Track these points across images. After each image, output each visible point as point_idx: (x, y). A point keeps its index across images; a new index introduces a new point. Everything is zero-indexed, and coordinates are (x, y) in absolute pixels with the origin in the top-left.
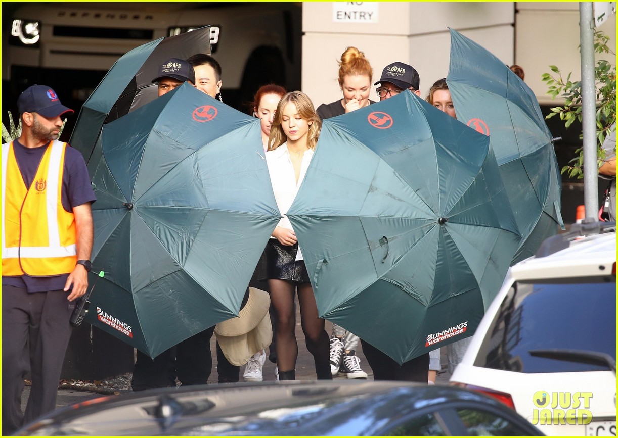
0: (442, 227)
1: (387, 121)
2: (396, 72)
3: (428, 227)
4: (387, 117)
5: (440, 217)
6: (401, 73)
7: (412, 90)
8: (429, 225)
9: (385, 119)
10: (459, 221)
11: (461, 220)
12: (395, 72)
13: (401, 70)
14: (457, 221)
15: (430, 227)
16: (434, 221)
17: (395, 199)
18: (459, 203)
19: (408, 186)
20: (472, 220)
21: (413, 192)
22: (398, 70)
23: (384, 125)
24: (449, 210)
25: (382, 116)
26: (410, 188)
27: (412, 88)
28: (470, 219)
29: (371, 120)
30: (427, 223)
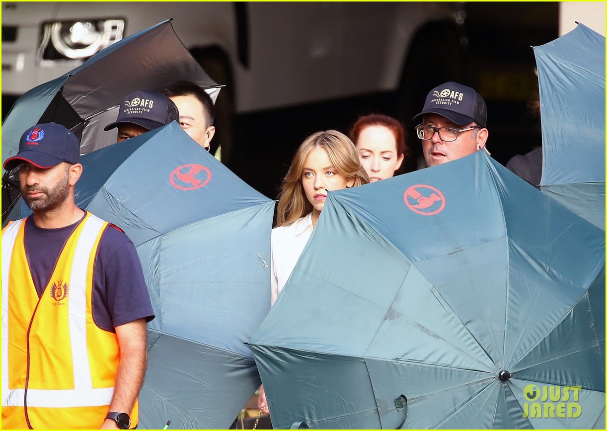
0: (503, 385)
1: (436, 203)
2: (448, 98)
3: (480, 384)
4: (438, 195)
5: (501, 370)
6: (457, 99)
7: (475, 127)
8: (481, 381)
9: (434, 198)
10: (536, 378)
11: (540, 376)
12: (446, 98)
13: (456, 95)
14: (532, 378)
15: (483, 385)
16: (491, 375)
17: (429, 334)
18: (539, 348)
19: (454, 314)
20: (558, 377)
21: (461, 326)
22: (452, 96)
23: (430, 209)
24: (520, 359)
25: (427, 194)
26: (456, 318)
27: (474, 124)
28: (556, 374)
29: (409, 199)
30: (479, 377)
